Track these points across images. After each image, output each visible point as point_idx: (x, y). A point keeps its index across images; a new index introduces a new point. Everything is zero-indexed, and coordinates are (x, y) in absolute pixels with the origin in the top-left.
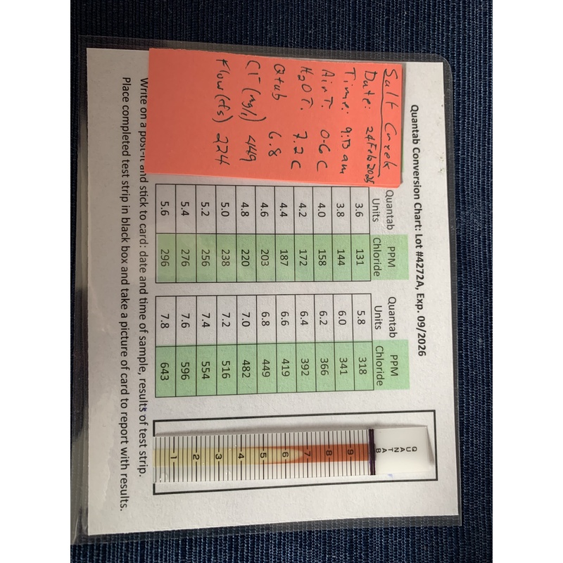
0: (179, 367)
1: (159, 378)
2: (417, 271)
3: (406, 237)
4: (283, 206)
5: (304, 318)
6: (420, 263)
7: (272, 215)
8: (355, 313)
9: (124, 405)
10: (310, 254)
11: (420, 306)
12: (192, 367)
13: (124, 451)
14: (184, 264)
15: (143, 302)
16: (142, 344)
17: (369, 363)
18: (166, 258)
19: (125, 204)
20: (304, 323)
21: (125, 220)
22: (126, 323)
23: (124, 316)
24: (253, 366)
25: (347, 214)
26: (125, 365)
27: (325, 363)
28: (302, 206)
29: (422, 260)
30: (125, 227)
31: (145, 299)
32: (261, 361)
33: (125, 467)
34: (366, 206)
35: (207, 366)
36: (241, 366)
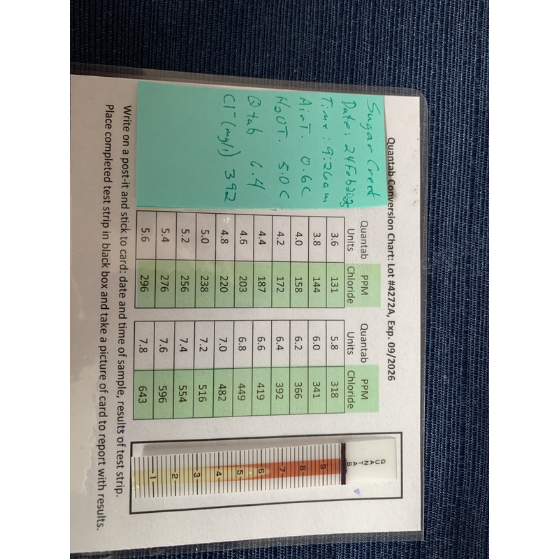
0: (157, 391)
1: (136, 401)
2: (389, 299)
3: (379, 266)
4: (262, 234)
5: (280, 343)
6: (392, 292)
7: (250, 243)
8: (329, 339)
9: (102, 428)
10: (286, 281)
11: (390, 333)
12: (169, 391)
13: (101, 472)
14: (163, 290)
15: (122, 327)
16: (121, 368)
17: (341, 387)
18: (146, 283)
19: (106, 230)
20: (280, 348)
21: (105, 246)
22: (105, 347)
23: (103, 340)
24: (229, 390)
25: (323, 243)
26: (103, 389)
27: (299, 387)
28: (280, 234)
29: (394, 289)
30: (106, 252)
31: (124, 324)
32: (237, 385)
33: (102, 487)
34: (341, 236)
35: (184, 390)
36: (217, 389)
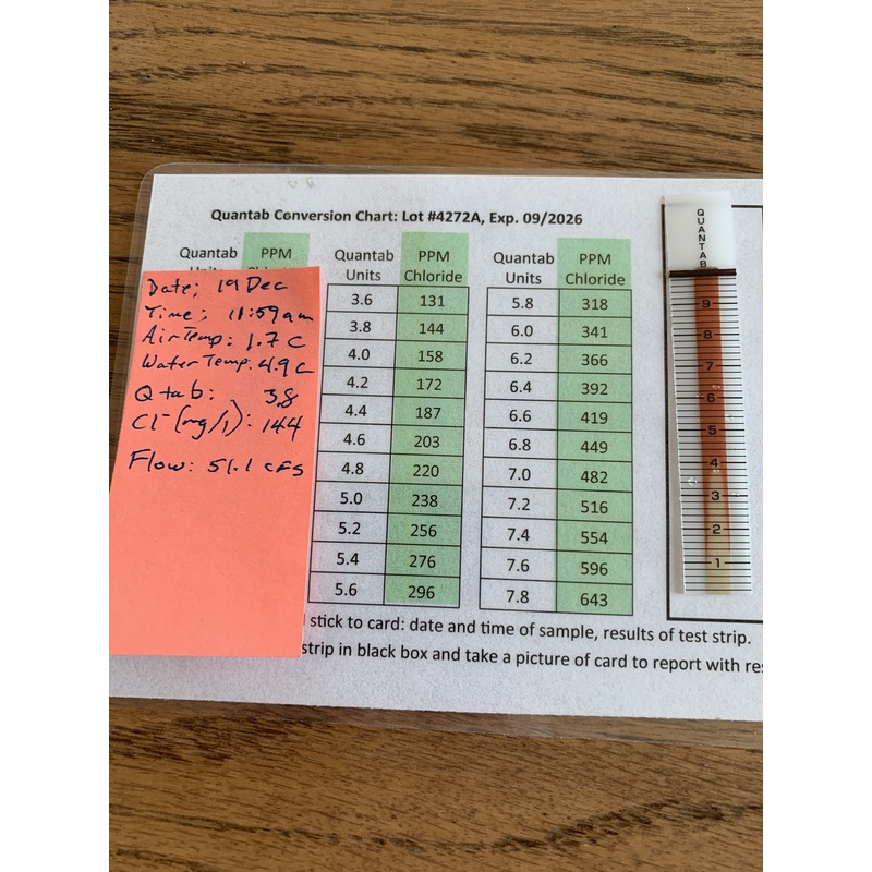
0: (588, 578)
1: (603, 610)
2: (457, 220)
3: (406, 235)
4: (350, 411)
5: (521, 387)
6: (446, 216)
7: (364, 429)
8: (516, 312)
9: (643, 664)
10: (424, 375)
11: (509, 220)
12: (589, 558)
13: (712, 666)
14: (432, 564)
15: (488, 628)
16: (552, 632)
17: (591, 295)
18: (421, 589)
19: (336, 650)
20: (528, 387)
21: (362, 652)
22: (518, 656)
23: (507, 659)
24: (590, 467)
25: (367, 317)
26: (582, 661)
27: (590, 359)
28: (351, 383)
29: (442, 213)
30: (371, 651)
31: (483, 625)
32: (583, 455)
33: (735, 666)
34: (357, 290)
35: (589, 535)
36: (589, 486)
